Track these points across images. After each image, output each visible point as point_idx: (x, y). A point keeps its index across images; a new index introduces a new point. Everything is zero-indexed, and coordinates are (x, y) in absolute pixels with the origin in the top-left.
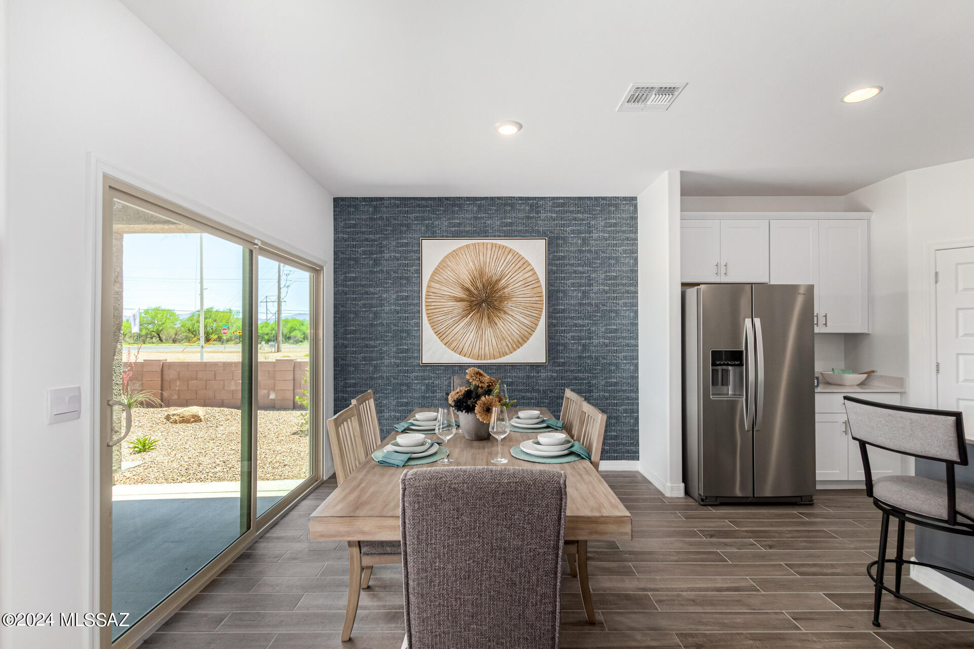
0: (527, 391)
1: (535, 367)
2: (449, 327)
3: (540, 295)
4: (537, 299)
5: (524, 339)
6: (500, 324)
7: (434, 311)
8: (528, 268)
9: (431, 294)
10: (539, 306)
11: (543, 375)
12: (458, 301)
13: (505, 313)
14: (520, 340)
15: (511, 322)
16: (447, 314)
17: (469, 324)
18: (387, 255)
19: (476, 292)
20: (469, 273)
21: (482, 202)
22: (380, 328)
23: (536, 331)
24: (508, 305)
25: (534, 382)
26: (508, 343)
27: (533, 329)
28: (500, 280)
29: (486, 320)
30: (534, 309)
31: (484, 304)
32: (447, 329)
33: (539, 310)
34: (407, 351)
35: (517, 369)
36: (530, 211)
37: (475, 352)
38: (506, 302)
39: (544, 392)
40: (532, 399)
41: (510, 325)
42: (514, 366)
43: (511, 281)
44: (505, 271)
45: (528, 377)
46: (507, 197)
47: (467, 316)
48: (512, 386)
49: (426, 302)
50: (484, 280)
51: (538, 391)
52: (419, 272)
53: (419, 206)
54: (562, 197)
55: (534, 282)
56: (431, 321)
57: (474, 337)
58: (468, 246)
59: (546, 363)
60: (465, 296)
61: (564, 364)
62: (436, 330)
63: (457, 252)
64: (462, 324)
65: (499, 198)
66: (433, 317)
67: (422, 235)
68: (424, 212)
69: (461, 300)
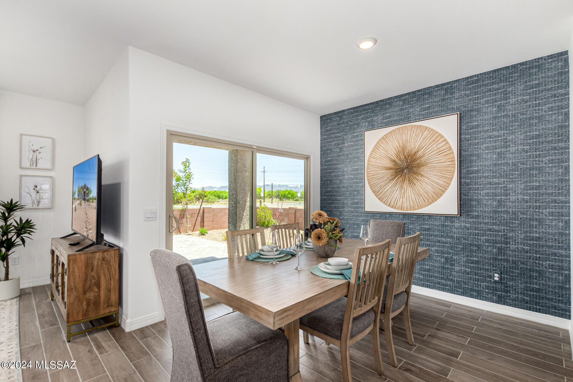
0: (442, 236)
1: (448, 217)
2: (381, 188)
3: (452, 160)
4: (450, 163)
5: (439, 195)
6: (417, 184)
7: (372, 177)
8: (442, 140)
9: (370, 166)
10: (452, 169)
11: (457, 225)
12: (387, 170)
13: (422, 175)
14: (435, 196)
15: (427, 183)
16: (380, 178)
17: (395, 185)
18: (346, 145)
19: (400, 162)
20: (395, 149)
21: (406, 97)
22: (343, 189)
23: (449, 189)
24: (424, 170)
25: (448, 230)
26: (424, 198)
27: (445, 187)
28: (417, 152)
29: (407, 182)
30: (447, 171)
31: (405, 171)
32: (380, 189)
33: (451, 172)
34: (357, 203)
35: (434, 218)
36: (445, 94)
37: (399, 204)
38: (422, 168)
39: (458, 239)
40: (446, 243)
41: (426, 184)
42: (430, 216)
43: (426, 152)
44: (422, 144)
45: (443, 226)
46: (425, 88)
47: (393, 179)
48: (429, 231)
49: (367, 171)
50: (405, 153)
51: (452, 237)
52: (364, 152)
53: (364, 110)
54: (475, 75)
55: (447, 150)
56: (370, 184)
57: (399, 193)
58: (394, 131)
59: (458, 215)
60: (392, 166)
61: (477, 217)
62: (373, 190)
63: (387, 136)
64: (390, 185)
65: (419, 91)
66: (371, 181)
67: (366, 128)
68: (367, 113)
69: (390, 169)
